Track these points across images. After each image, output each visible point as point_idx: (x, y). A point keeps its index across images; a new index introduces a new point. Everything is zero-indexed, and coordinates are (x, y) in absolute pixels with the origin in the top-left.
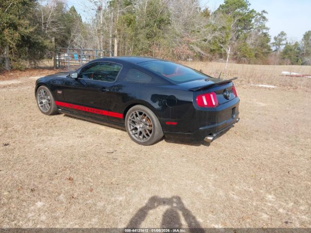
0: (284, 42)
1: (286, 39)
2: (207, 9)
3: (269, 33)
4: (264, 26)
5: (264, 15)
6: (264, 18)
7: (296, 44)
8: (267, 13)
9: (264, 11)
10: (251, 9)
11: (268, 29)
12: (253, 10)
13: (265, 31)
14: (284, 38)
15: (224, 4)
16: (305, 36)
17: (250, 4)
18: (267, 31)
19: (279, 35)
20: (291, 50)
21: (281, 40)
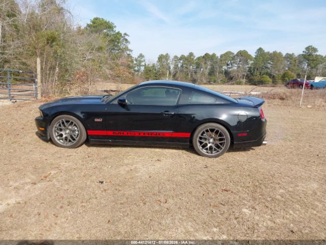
0: (143, 64)
1: (144, 61)
2: (80, 27)
3: (132, 55)
4: (127, 48)
5: (126, 37)
6: (126, 40)
7: (154, 66)
8: (129, 36)
9: (125, 34)
10: (117, 31)
11: (131, 51)
12: (119, 32)
13: (128, 52)
14: (143, 59)
15: (91, 23)
16: (159, 58)
17: (115, 27)
18: (130, 53)
19: (139, 57)
20: (150, 71)
21: (140, 62)
